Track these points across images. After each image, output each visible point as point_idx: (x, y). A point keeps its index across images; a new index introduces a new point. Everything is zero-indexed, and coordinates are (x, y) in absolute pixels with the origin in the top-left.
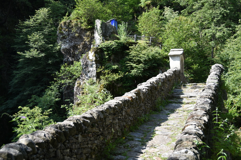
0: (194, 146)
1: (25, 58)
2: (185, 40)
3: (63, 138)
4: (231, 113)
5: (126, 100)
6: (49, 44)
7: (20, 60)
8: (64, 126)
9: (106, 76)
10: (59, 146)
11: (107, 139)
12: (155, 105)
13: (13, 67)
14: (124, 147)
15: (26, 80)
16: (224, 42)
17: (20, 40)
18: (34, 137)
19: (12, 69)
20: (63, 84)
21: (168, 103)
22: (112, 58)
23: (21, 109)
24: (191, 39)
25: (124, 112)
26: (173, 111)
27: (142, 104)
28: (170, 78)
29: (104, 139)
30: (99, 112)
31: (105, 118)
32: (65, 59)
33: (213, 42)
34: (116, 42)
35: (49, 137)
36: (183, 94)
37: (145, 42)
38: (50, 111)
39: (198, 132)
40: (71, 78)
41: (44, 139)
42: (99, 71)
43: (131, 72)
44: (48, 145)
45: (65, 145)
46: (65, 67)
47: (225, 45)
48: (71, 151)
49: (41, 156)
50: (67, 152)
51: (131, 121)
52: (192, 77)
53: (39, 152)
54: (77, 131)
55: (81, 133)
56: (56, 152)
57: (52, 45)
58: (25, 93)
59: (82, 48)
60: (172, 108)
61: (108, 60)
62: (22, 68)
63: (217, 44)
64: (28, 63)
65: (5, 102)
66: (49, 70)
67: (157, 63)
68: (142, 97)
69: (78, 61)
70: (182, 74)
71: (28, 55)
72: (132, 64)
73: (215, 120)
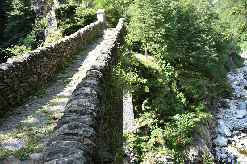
0: (105, 59)
1: (11, 15)
2: (107, 4)
3: (35, 59)
4: (128, 43)
5: (72, 38)
6: (26, 6)
7: (8, 17)
8: (35, 53)
9: (63, 26)
10: (33, 63)
11: (62, 59)
12: (89, 41)
13: (4, 21)
14: (72, 63)
15: (14, 29)
16: (128, 6)
17: (6, 4)
18: (17, 59)
19: (4, 22)
20: (37, 31)
21: (96, 40)
22: (65, 15)
23: (13, 47)
24: (110, 4)
25: (71, 44)
26: (99, 43)
27: (81, 40)
28: (97, 26)
29: (60, 59)
30: (56, 44)
31: (60, 48)
32: (37, 16)
33: (122, 6)
34: (68, 5)
35: (26, 59)
36: (104, 34)
37: (84, 5)
38: (32, 47)
39: (108, 52)
40: (42, 27)
41: (23, 60)
42: (58, 23)
43: (77, 23)
44: (26, 63)
45: (36, 63)
46: (37, 21)
47: (129, 8)
48: (40, 66)
49: (22, 70)
50: (38, 67)
51: (75, 49)
52: (111, 25)
53: (21, 67)
54: (43, 55)
55: (46, 56)
56: (31, 67)
57: (28, 7)
58: (14, 37)
59: (47, 9)
60: (99, 42)
61: (63, 16)
62: (10, 22)
63: (124, 7)
64: (14, 19)
65: (2, 43)
66: (28, 23)
67: (92, 18)
68: (81, 36)
69: (45, 17)
70: (105, 23)
71: (13, 13)
72: (77, 18)
73: (118, 47)
